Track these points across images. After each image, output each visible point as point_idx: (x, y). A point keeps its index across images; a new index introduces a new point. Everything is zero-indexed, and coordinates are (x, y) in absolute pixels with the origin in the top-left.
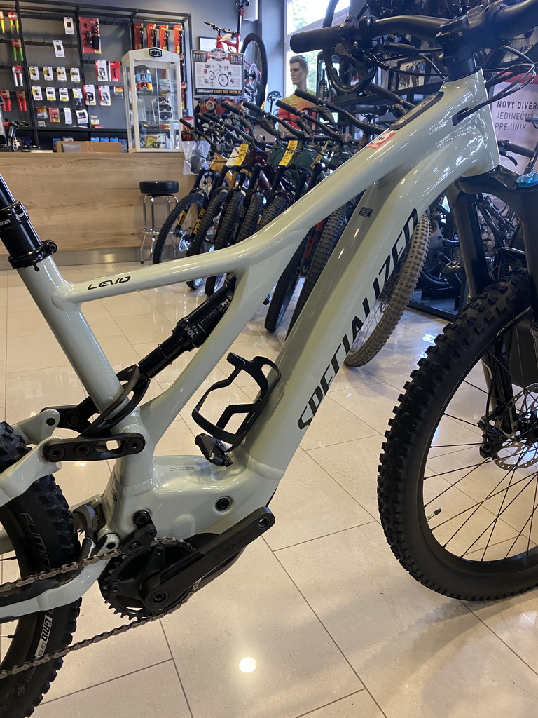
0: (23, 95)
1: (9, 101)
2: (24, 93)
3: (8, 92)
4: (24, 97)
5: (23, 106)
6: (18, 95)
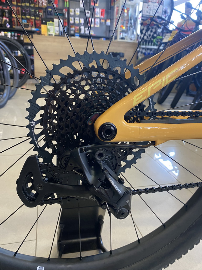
4: (67, 21)
6: (64, 21)
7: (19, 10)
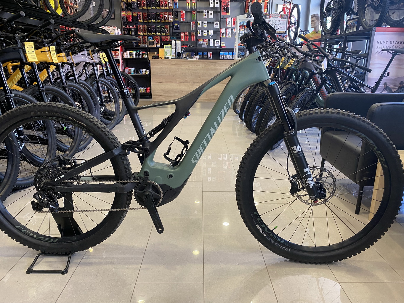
0: (194, 34)
1: (188, 36)
2: (194, 33)
3: (188, 33)
4: (194, 35)
5: (193, 39)
6: (192, 34)
7: (145, 28)
